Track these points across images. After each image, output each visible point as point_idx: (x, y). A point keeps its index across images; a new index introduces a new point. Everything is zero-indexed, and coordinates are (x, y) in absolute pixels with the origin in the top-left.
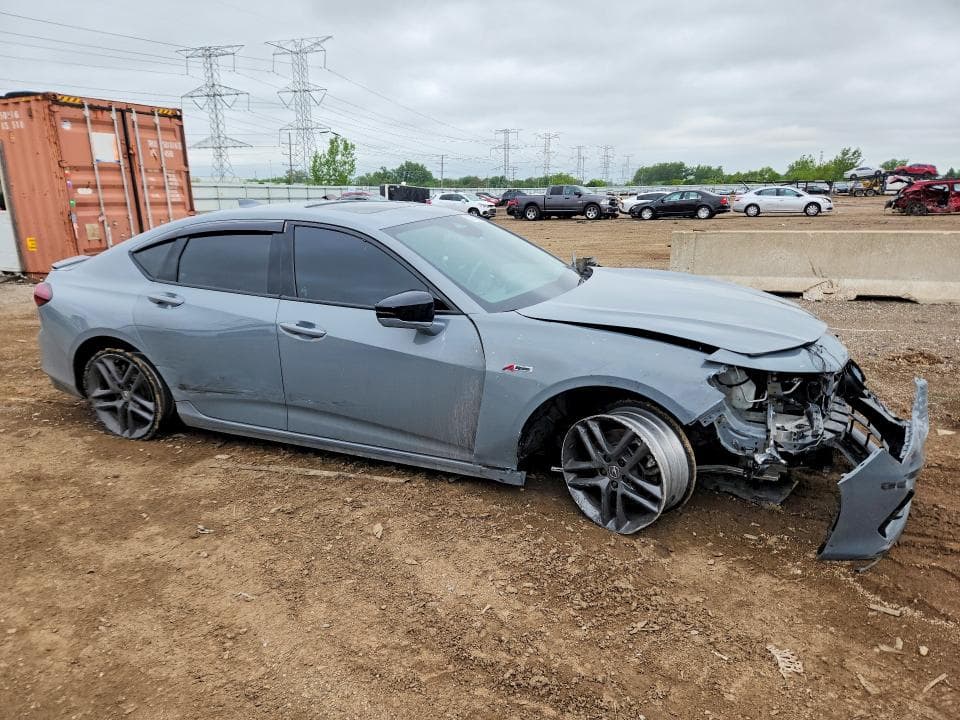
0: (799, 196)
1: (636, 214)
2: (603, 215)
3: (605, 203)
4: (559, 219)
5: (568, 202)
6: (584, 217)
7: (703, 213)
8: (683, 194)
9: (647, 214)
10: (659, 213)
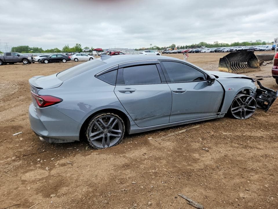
0: (87, 56)
1: (42, 62)
2: (29, 62)
3: (30, 58)
4: (10, 64)
5: (14, 58)
6: (22, 63)
7: (64, 61)
8: (57, 55)
9: (46, 62)
10: (50, 61)
